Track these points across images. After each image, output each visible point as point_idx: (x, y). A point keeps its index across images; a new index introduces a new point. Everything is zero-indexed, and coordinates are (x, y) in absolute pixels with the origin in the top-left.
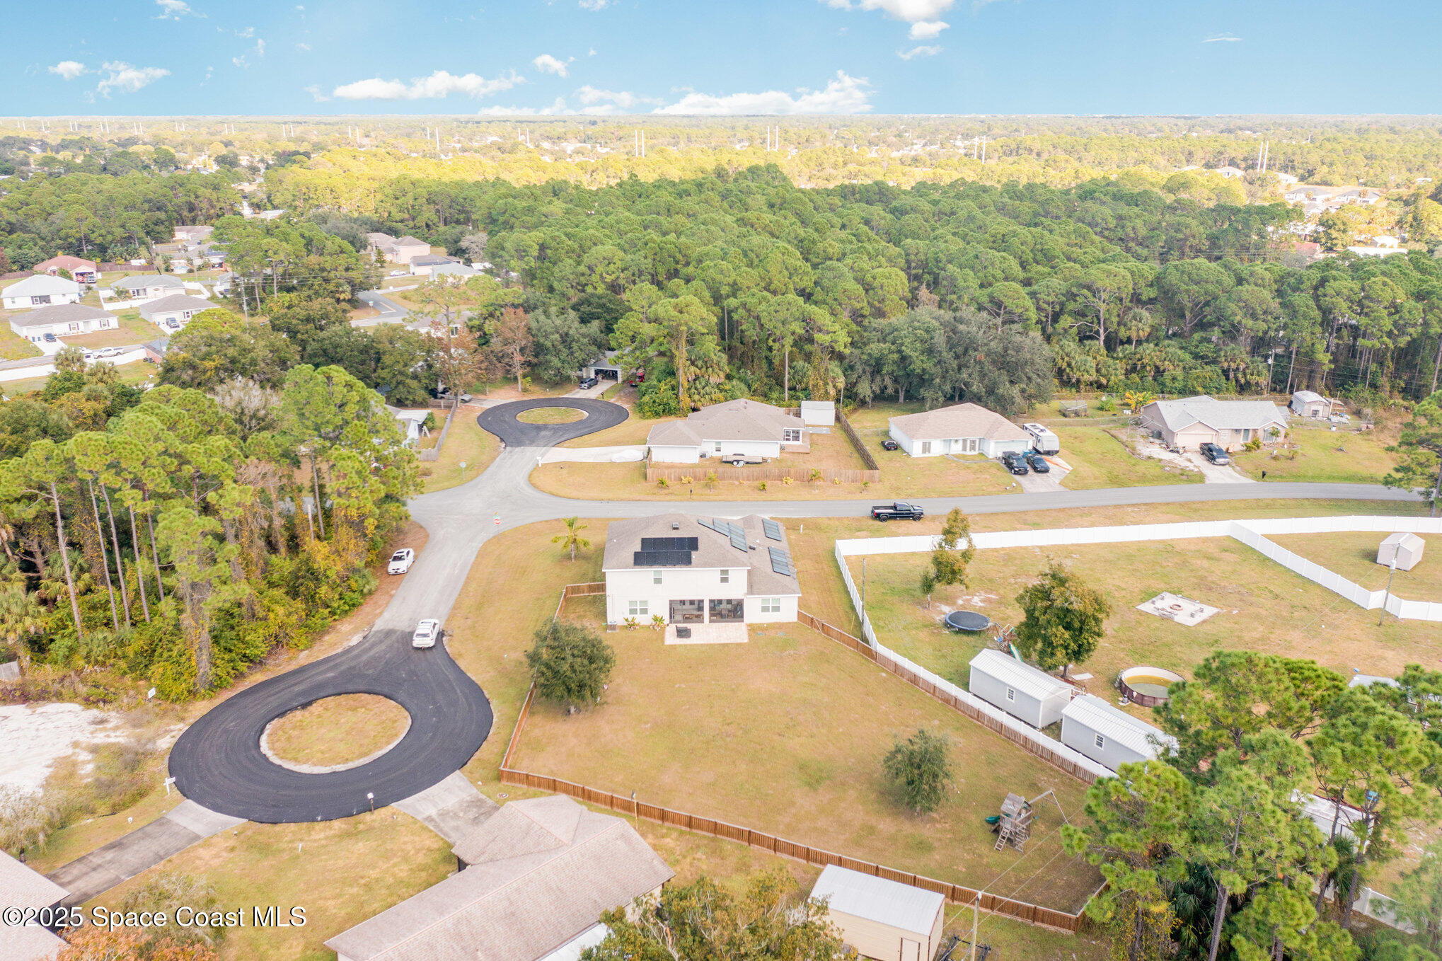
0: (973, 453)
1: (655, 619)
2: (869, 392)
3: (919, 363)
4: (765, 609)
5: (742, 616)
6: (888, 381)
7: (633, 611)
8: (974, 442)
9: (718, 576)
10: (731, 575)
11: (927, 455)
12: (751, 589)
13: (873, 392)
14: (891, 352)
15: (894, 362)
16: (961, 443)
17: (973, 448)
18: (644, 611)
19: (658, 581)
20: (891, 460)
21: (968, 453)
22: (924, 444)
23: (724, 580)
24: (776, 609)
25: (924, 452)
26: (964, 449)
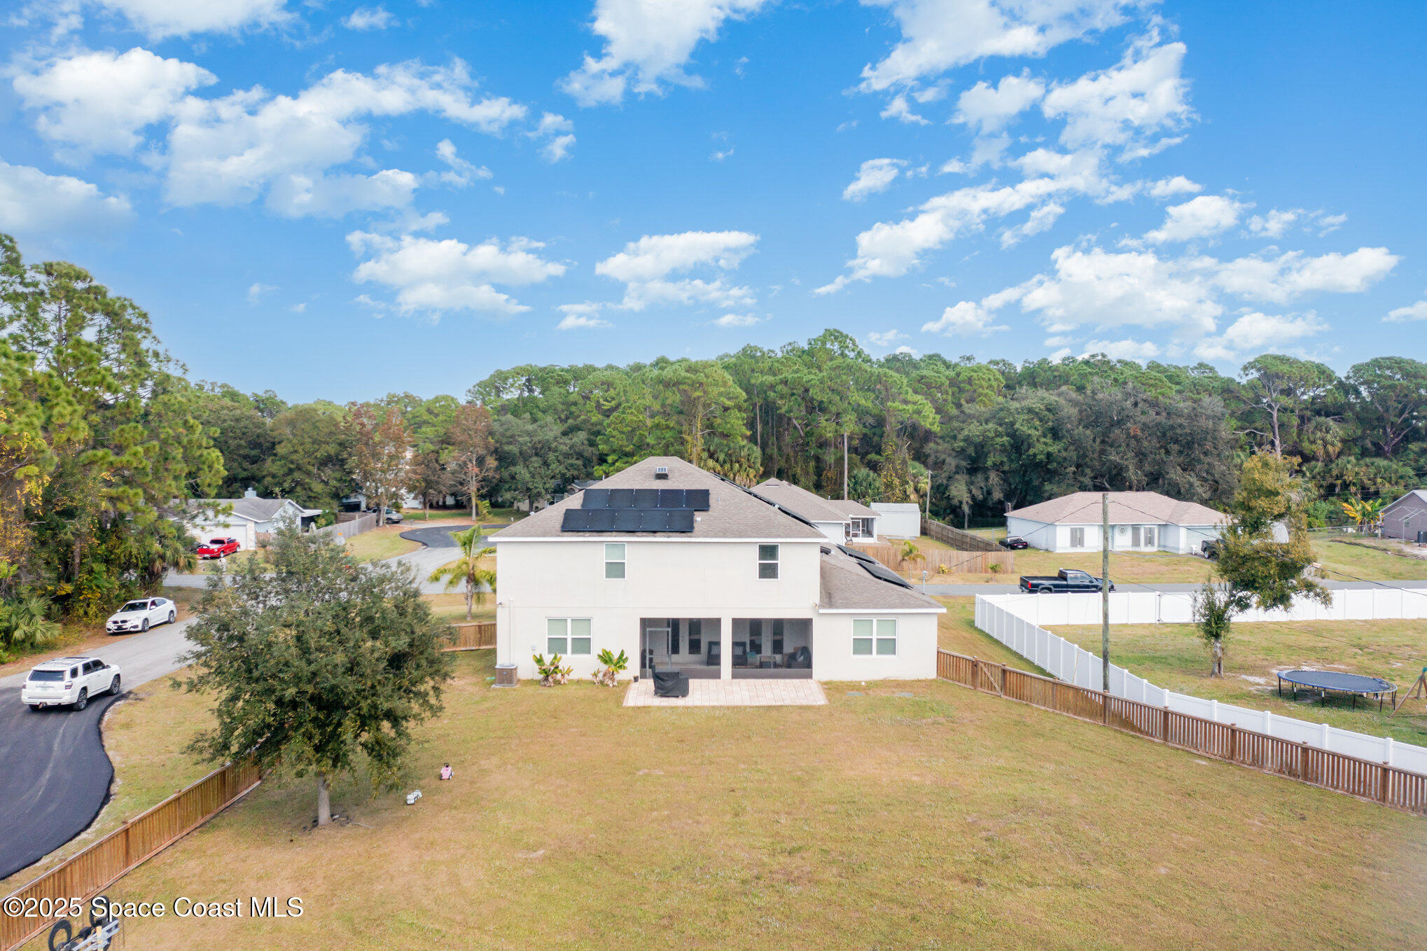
0: (1149, 549)
1: (606, 658)
2: (966, 498)
3: (1042, 446)
4: (861, 646)
5: (808, 664)
6: (994, 477)
7: (557, 645)
8: (1151, 531)
9: (753, 560)
10: (784, 559)
11: (1079, 550)
12: (829, 596)
13: (973, 498)
14: (998, 435)
15: (1003, 450)
16: (1129, 532)
17: (1150, 541)
18: (582, 645)
19: (615, 570)
20: (1021, 556)
21: (1143, 548)
22: (1073, 532)
23: (768, 571)
24: (888, 646)
25: (1073, 544)
26: (1136, 542)
